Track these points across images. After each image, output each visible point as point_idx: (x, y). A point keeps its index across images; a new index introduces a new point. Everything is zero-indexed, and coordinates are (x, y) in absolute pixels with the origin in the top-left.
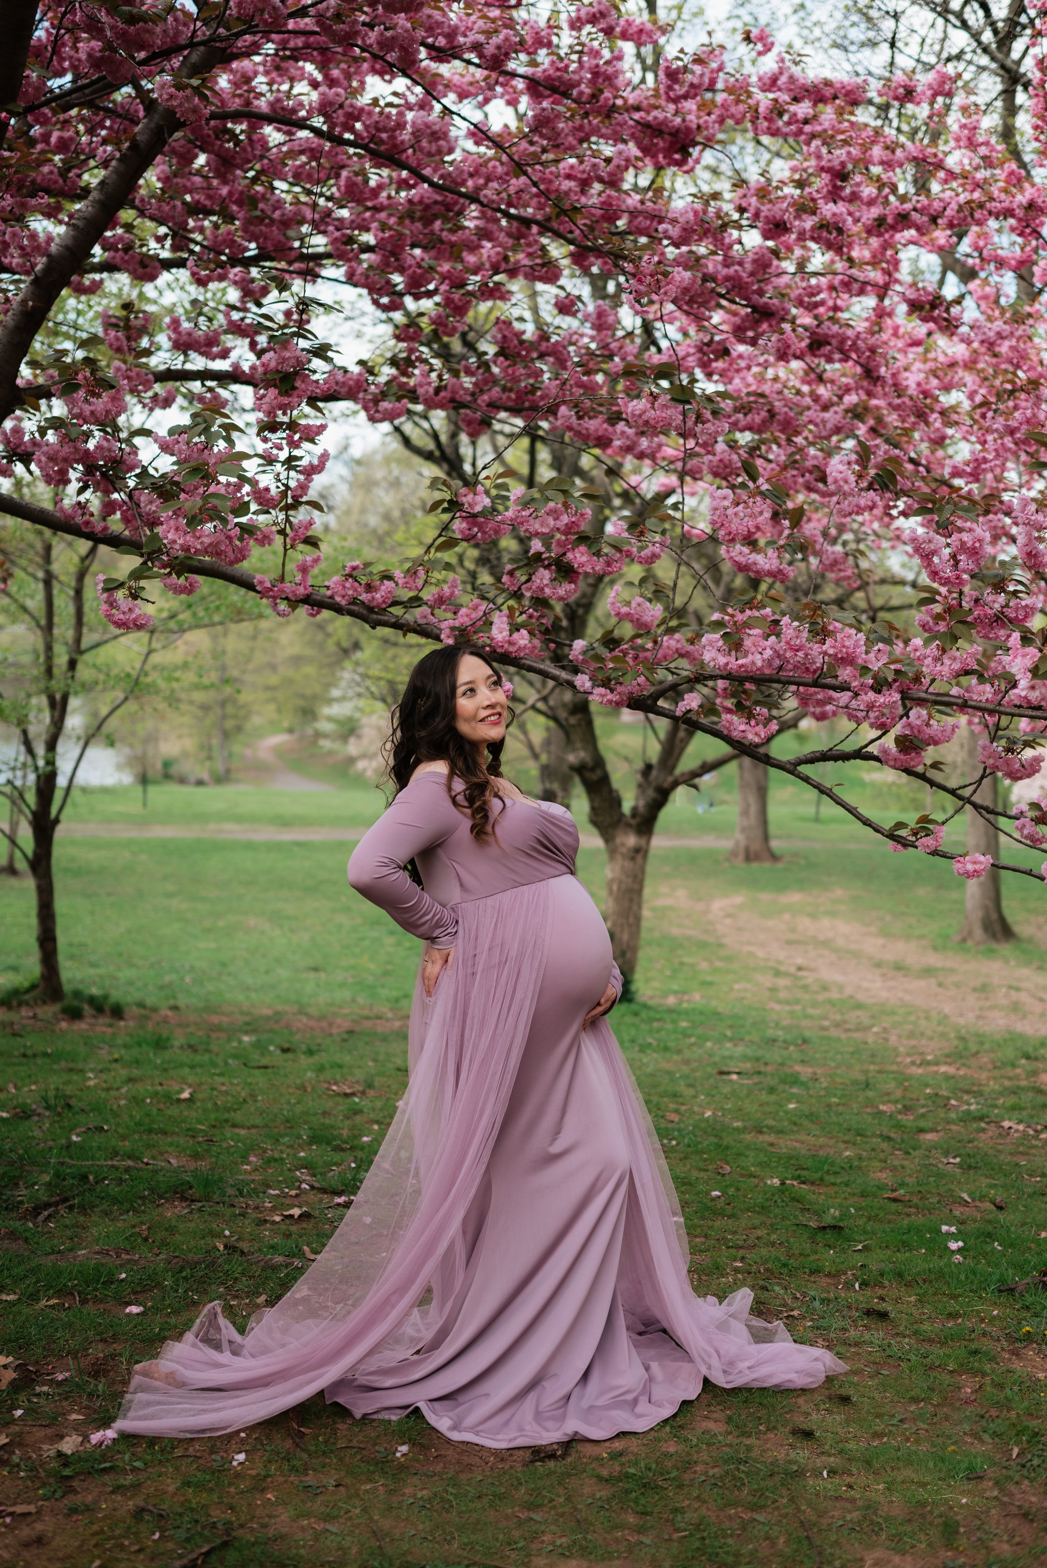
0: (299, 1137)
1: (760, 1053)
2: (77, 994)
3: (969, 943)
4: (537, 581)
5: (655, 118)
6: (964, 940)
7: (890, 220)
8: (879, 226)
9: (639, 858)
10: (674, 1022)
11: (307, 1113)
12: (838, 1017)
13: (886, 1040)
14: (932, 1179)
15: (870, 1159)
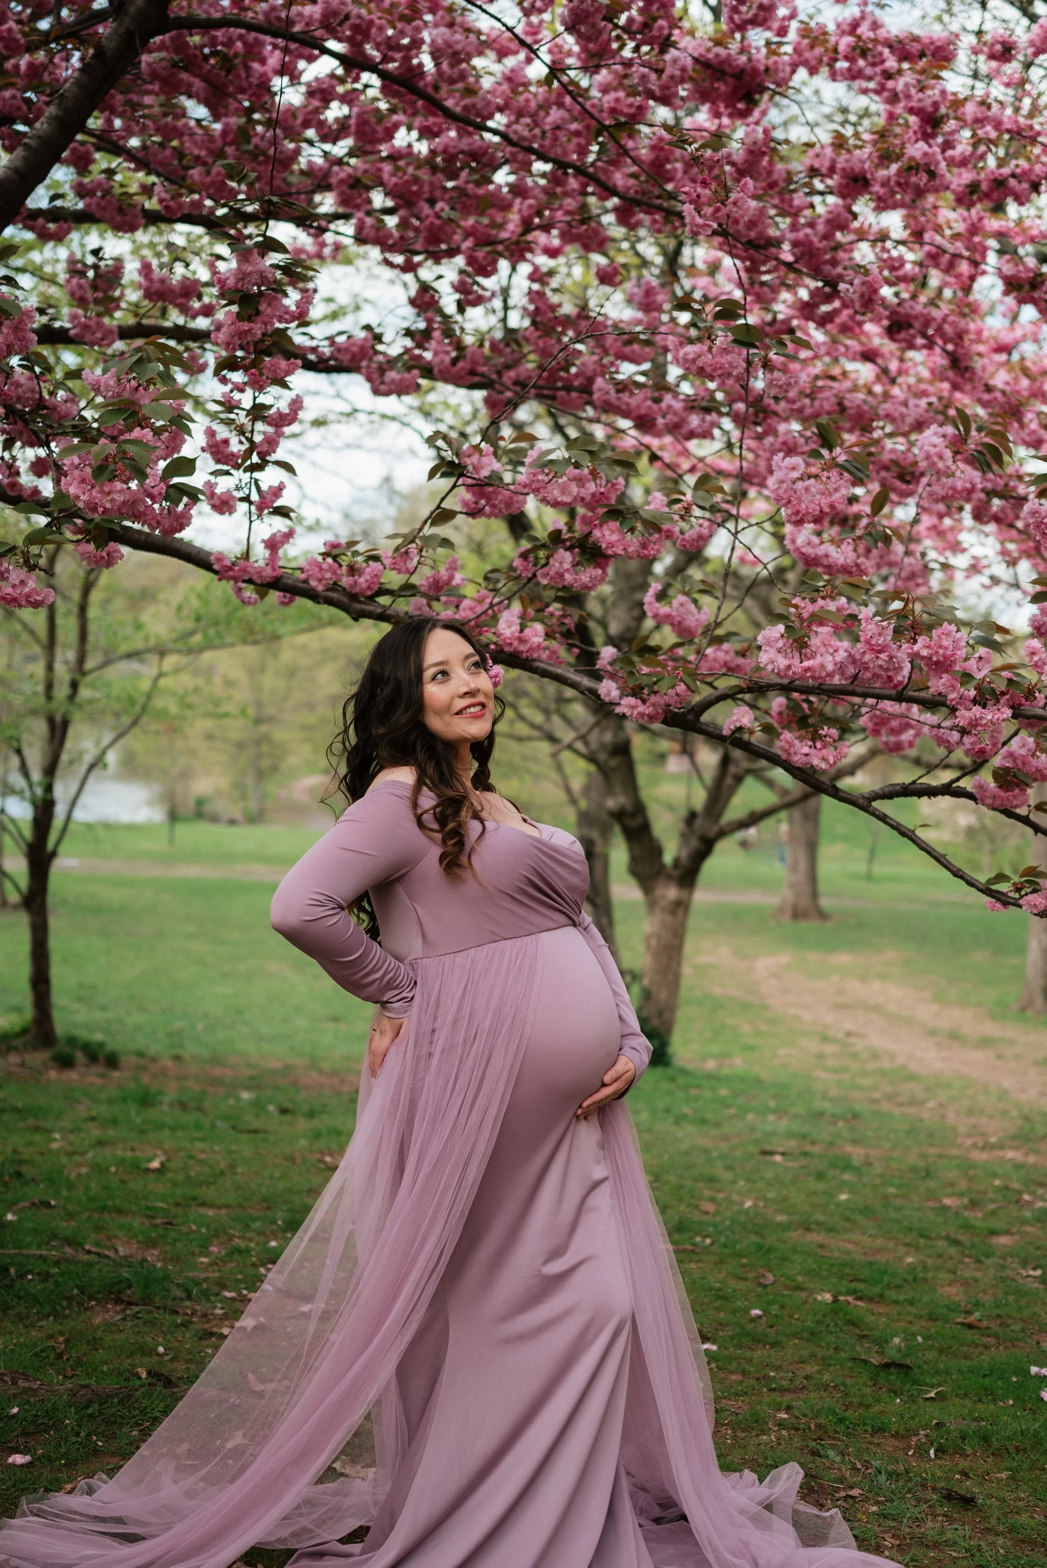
0: (274, 1222)
1: (806, 1129)
2: (72, 1041)
3: (1029, 1013)
4: (555, 566)
5: (717, 55)
6: (1023, 1009)
7: (984, 187)
8: (972, 193)
9: (680, 912)
10: (713, 1089)
11: (290, 1191)
12: (889, 1089)
13: (943, 1117)
14: (1011, 1298)
15: (937, 1269)
